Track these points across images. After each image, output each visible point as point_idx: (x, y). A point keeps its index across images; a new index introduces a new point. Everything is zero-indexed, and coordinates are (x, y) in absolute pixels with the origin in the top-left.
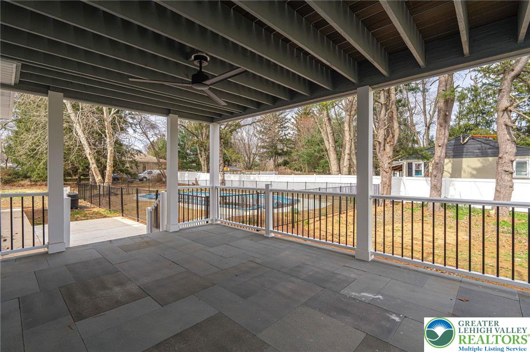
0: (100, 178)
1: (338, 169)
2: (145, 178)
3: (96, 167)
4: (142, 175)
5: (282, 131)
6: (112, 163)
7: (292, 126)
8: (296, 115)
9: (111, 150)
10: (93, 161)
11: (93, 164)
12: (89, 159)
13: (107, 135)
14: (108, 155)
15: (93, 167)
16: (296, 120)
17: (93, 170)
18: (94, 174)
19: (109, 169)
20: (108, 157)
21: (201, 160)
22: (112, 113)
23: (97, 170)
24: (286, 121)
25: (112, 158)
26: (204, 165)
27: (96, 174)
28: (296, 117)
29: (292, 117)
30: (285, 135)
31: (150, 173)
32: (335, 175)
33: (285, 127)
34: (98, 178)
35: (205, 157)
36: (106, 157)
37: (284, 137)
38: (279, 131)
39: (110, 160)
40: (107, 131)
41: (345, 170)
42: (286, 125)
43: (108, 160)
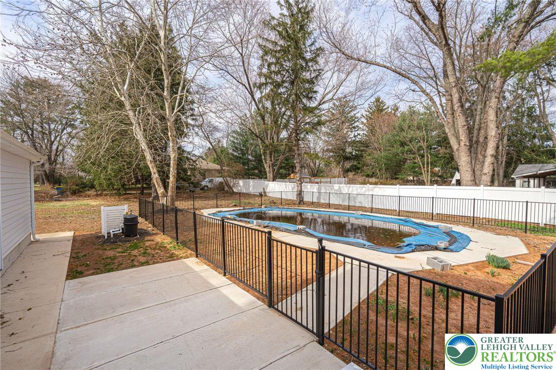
0: (162, 191)
1: (473, 178)
2: (207, 186)
3: (158, 176)
4: (204, 183)
5: (352, 132)
6: (176, 172)
7: (361, 126)
8: (367, 113)
9: (174, 157)
10: (155, 170)
11: (154, 173)
12: (151, 168)
13: (170, 138)
14: (171, 162)
15: (155, 177)
16: (367, 119)
17: (155, 181)
18: (157, 186)
19: (172, 179)
20: (172, 165)
21: (265, 166)
22: (175, 111)
23: (159, 180)
24: (356, 120)
25: (176, 167)
26: (270, 173)
27: (159, 185)
28: (366, 115)
29: (362, 115)
30: (355, 136)
31: (211, 181)
32: (466, 186)
33: (354, 128)
34: (160, 191)
35: (271, 163)
36: (169, 165)
37: (354, 139)
38: (348, 131)
39: (173, 168)
40: (169, 134)
41: (486, 178)
42: (356, 124)
43: (171, 169)
